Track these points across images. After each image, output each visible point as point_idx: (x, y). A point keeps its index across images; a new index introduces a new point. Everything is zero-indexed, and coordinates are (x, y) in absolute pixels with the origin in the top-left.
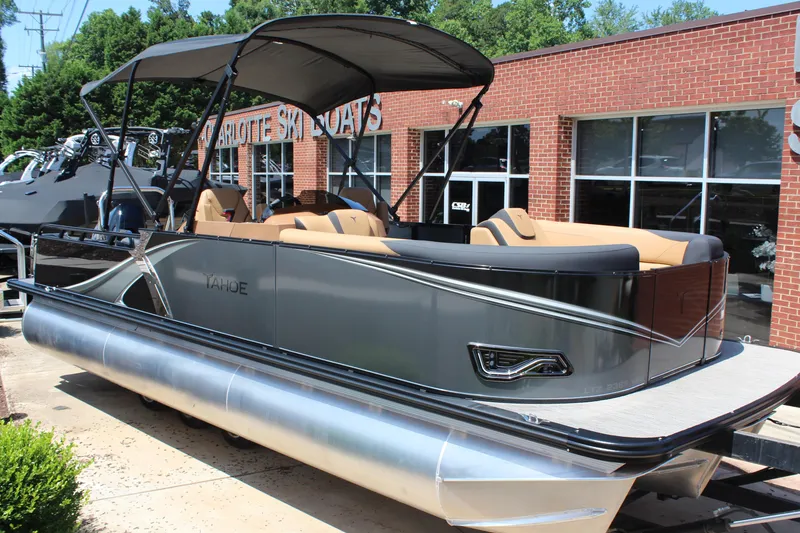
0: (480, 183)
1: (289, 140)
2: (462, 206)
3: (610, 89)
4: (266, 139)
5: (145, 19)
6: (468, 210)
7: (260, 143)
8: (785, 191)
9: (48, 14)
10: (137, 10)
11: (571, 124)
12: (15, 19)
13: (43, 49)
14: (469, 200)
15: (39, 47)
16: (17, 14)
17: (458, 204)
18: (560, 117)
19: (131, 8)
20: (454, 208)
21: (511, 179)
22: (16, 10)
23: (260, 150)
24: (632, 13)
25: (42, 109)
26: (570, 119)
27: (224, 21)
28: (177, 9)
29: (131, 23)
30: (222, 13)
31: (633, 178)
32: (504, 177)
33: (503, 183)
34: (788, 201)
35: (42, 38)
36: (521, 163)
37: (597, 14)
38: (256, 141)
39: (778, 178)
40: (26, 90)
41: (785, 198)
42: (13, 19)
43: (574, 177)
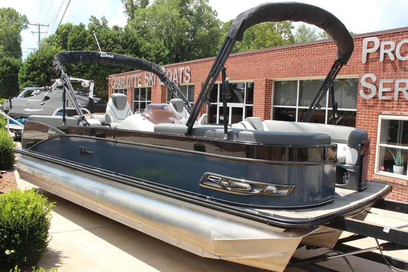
0: (233, 108)
1: (150, 86)
3: (287, 68)
4: (140, 86)
5: (87, 28)
7: (137, 87)
8: (358, 114)
9: (42, 25)
10: (84, 24)
11: (272, 82)
12: (27, 27)
13: (39, 42)
15: (38, 40)
16: (28, 25)
17: (223, 117)
18: (267, 80)
19: (81, 23)
20: (221, 119)
21: (246, 106)
22: (28, 23)
23: (137, 90)
24: (313, 32)
25: (38, 68)
26: (271, 80)
27: (123, 31)
28: (102, 24)
29: (80, 30)
30: (123, 27)
31: (297, 107)
32: (243, 105)
33: (242, 108)
34: (359, 118)
35: (39, 36)
36: (250, 99)
37: (298, 32)
38: (135, 87)
39: (356, 108)
40: (31, 59)
41: (358, 117)
42: (26, 27)
43: (272, 106)
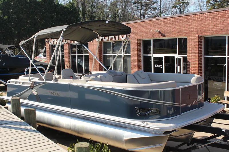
2: (159, 66)
3: (218, 27)
6: (161, 67)
11: (202, 38)
14: (162, 64)
17: (157, 65)
18: (198, 36)
20: (156, 67)
43: (203, 56)
